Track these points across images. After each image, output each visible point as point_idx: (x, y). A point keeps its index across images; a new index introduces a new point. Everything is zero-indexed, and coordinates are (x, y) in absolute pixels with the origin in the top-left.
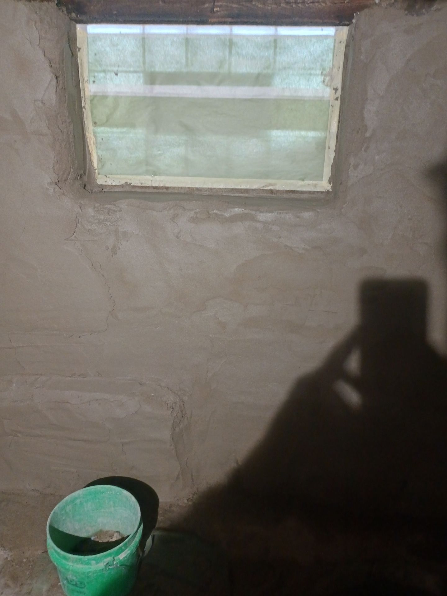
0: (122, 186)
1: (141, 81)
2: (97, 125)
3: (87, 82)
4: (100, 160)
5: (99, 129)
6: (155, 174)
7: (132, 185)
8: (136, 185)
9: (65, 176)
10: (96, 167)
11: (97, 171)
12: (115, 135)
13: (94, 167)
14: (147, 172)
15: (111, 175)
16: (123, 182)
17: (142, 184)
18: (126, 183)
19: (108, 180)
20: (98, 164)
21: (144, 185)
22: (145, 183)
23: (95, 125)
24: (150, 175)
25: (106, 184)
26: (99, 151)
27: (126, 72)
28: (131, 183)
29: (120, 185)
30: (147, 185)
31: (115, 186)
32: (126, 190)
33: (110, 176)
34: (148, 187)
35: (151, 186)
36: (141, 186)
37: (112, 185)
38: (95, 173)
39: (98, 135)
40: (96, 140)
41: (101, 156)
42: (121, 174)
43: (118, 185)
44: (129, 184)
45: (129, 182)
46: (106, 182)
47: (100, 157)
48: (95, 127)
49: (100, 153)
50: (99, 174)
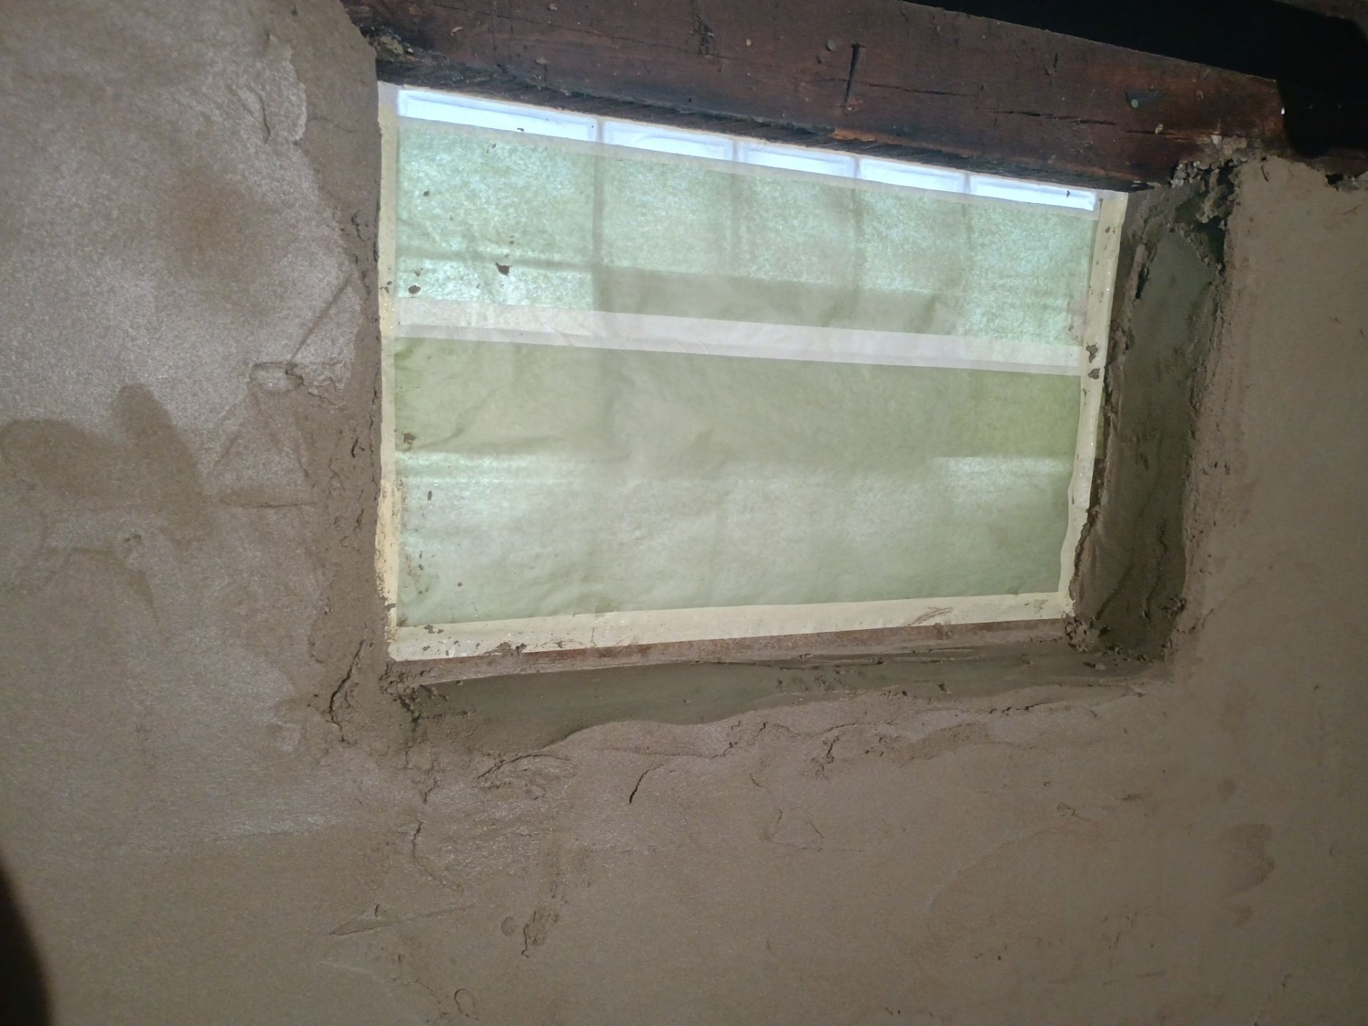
0: (488, 659)
1: (589, 299)
2: (415, 443)
3: (387, 289)
4: (412, 570)
5: (421, 459)
6: (604, 607)
7: (525, 651)
8: (540, 649)
10: (392, 598)
11: (393, 614)
12: (485, 481)
13: (384, 599)
14: (581, 604)
15: (453, 622)
16: (490, 644)
17: (560, 644)
18: (504, 647)
19: (432, 640)
20: (402, 587)
21: (568, 647)
22: (571, 641)
23: (406, 446)
24: (587, 611)
25: (428, 656)
26: (412, 540)
27: (536, 263)
28: (523, 646)
29: (480, 657)
30: (578, 647)
31: (462, 660)
32: (505, 672)
33: (446, 627)
34: (581, 653)
35: (592, 648)
36: (559, 653)
37: (449, 660)
38: (385, 619)
39: (412, 481)
40: (404, 499)
41: (420, 556)
42: (489, 617)
43: (473, 657)
44: (514, 647)
45: (515, 642)
46: (425, 649)
47: (414, 563)
48: (405, 451)
49: (415, 544)
50: (401, 623)
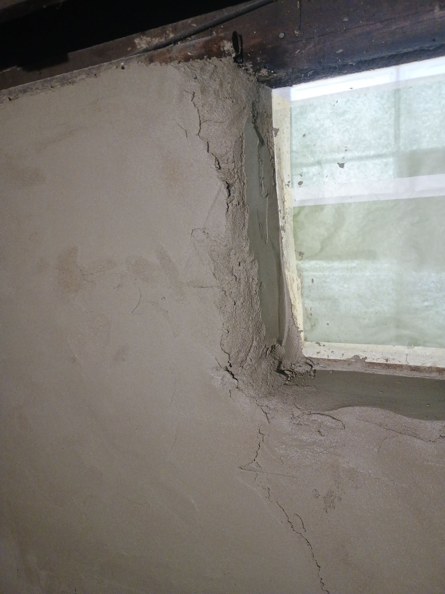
0: (347, 362)
1: (391, 172)
2: (304, 256)
3: (288, 185)
4: (308, 316)
5: (307, 264)
6: (414, 342)
7: (366, 361)
8: (375, 361)
9: (242, 355)
10: (301, 327)
11: (302, 334)
12: (336, 273)
13: (298, 328)
14: (399, 340)
15: (328, 342)
16: (349, 355)
17: (387, 360)
18: (357, 357)
19: (322, 349)
20: (305, 323)
21: (391, 362)
22: (394, 359)
23: (300, 257)
24: (403, 344)
25: (319, 356)
26: (307, 301)
27: (360, 158)
28: (366, 358)
29: (345, 361)
30: (397, 363)
31: (335, 361)
32: (357, 370)
33: (326, 344)
34: (401, 367)
35: (406, 365)
36: (386, 364)
37: (329, 360)
38: (299, 336)
39: (305, 274)
40: (302, 283)
41: (311, 309)
42: (346, 342)
43: (341, 360)
44: (361, 358)
45: (362, 355)
46: (318, 353)
47: (309, 312)
48: (300, 260)
49: (309, 304)
50: (306, 340)
